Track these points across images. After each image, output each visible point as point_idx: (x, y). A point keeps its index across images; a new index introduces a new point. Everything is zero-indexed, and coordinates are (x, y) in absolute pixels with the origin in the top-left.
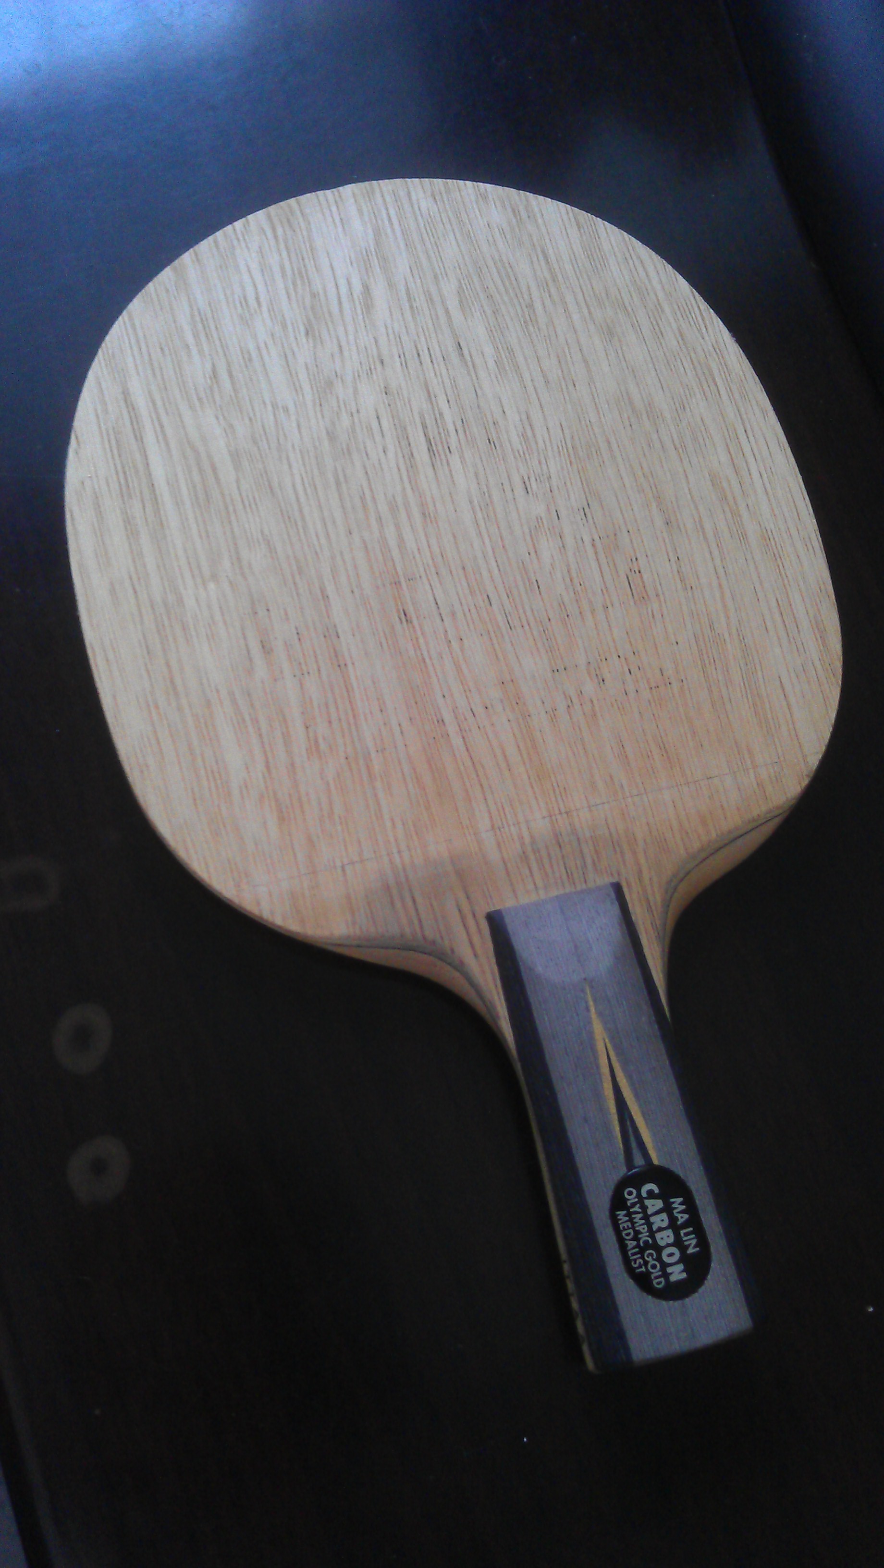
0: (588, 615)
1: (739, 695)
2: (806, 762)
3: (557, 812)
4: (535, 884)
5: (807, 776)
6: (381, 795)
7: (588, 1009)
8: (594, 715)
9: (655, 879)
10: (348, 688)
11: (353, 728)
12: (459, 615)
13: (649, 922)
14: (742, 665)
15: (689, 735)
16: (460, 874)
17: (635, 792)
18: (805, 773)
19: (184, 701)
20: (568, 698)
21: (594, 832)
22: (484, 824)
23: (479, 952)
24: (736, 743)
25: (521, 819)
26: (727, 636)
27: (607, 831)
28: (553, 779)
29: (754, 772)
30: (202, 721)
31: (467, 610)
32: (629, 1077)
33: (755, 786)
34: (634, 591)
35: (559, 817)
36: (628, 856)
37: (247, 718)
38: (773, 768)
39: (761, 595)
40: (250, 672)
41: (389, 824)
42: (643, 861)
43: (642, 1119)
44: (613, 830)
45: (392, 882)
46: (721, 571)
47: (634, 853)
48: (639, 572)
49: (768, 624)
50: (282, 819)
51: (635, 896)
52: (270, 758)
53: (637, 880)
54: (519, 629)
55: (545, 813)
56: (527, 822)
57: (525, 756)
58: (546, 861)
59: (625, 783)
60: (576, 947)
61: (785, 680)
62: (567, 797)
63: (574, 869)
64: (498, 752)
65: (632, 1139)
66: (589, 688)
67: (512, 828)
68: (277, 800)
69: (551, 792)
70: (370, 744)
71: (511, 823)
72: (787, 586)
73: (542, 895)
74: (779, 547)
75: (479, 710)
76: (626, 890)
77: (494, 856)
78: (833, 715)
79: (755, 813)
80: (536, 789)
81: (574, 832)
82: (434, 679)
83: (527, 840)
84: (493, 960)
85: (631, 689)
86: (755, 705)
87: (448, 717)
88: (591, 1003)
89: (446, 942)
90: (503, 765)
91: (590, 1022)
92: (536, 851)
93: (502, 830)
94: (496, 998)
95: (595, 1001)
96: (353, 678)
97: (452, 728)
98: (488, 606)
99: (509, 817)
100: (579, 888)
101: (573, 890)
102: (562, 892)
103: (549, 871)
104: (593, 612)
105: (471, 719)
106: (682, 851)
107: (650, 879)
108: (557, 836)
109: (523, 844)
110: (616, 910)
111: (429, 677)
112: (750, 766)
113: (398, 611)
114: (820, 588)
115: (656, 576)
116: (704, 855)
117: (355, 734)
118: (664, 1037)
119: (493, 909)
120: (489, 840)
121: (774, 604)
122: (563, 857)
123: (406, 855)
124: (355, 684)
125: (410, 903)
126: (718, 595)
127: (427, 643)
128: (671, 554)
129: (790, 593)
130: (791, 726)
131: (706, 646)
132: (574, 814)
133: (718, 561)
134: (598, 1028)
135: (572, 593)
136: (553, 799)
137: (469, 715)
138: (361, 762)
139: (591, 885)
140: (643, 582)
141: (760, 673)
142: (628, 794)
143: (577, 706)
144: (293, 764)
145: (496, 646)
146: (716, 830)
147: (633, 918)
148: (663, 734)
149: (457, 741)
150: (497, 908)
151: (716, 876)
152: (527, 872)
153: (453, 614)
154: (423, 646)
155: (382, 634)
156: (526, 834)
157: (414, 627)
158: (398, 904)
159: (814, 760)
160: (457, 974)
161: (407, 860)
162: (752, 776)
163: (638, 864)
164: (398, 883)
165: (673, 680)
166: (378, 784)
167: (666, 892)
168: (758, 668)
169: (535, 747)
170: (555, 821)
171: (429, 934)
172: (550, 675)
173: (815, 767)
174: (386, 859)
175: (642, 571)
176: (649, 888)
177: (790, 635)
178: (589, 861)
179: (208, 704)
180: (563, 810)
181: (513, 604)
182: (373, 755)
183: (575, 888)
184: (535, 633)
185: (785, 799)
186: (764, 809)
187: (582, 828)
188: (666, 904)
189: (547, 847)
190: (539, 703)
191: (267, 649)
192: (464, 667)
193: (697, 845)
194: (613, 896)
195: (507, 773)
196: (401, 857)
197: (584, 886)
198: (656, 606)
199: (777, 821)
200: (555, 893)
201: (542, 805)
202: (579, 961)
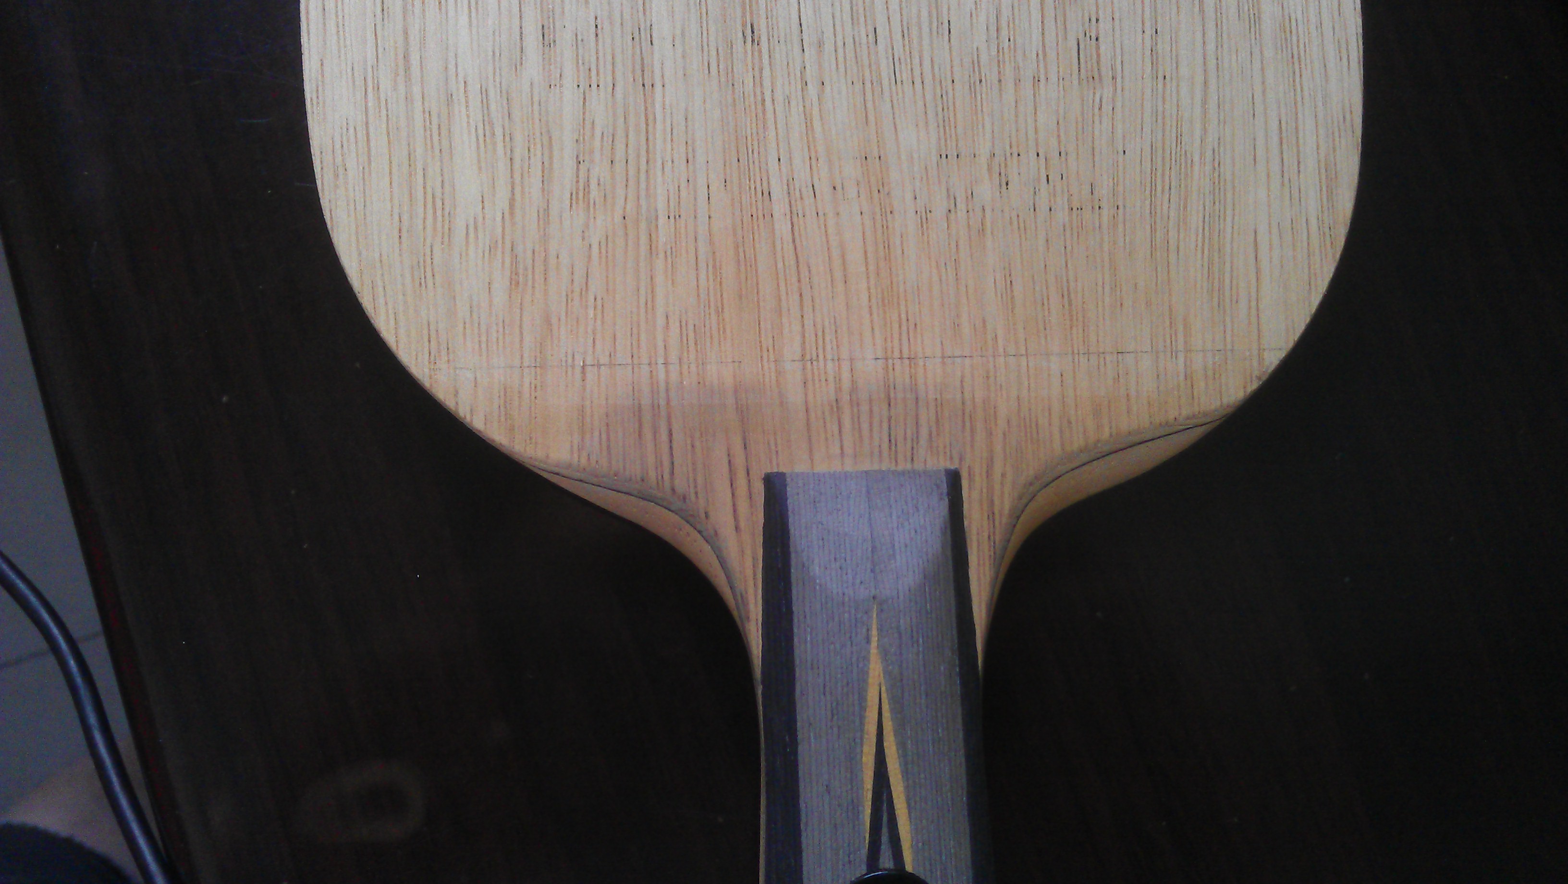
0: (1010, 86)
1: (1193, 246)
2: (1261, 360)
3: (897, 354)
4: (842, 448)
5: (1259, 378)
6: (659, 279)
7: (868, 641)
8: (982, 231)
9: (1009, 478)
10: (649, 119)
11: (643, 176)
12: (829, 47)
13: (986, 534)
14: (1207, 203)
15: (1107, 288)
16: (742, 412)
17: (1011, 350)
18: (1256, 373)
19: (416, 90)
20: (952, 198)
21: (941, 394)
22: (791, 350)
23: (742, 524)
24: (1170, 310)
25: (845, 354)
26: (1196, 158)
27: (959, 396)
28: (903, 308)
29: (1186, 357)
30: (435, 121)
31: (840, 44)
32: (902, 745)
33: (1182, 378)
34: (1083, 65)
35: (898, 362)
36: (980, 436)
37: (499, 132)
38: (1214, 356)
39: (1259, 109)
40: (518, 65)
41: (660, 321)
42: (998, 449)
43: (905, 805)
44: (967, 395)
45: (646, 401)
46: (1212, 63)
47: (990, 434)
48: (1097, 39)
49: (1259, 153)
50: (514, 283)
51: (975, 495)
52: (518, 196)
53: (984, 474)
54: (907, 87)
55: (880, 354)
56: (852, 360)
57: (872, 268)
58: (864, 418)
59: (1000, 333)
60: (874, 549)
61: (1263, 238)
62: (915, 337)
63: (900, 439)
64: (836, 253)
65: (885, 830)
66: (986, 191)
67: (830, 364)
68: (515, 257)
69: (896, 325)
70: (661, 205)
71: (829, 357)
72: (1299, 104)
73: (849, 467)
74: (1302, 46)
75: (823, 188)
76: (965, 483)
77: (795, 396)
78: (1316, 299)
79: (1172, 414)
80: (875, 316)
81: (914, 388)
82: (772, 134)
83: (846, 384)
84: (760, 539)
85: (1043, 206)
86: (1211, 263)
87: (778, 190)
88: (874, 632)
89: (702, 503)
90: (838, 275)
91: (866, 659)
92: (855, 403)
93: (814, 363)
94: (751, 591)
95: (880, 630)
96: (658, 106)
97: (779, 208)
98: (872, 46)
99: (828, 347)
100: (900, 468)
101: (893, 468)
102: (876, 467)
103: (866, 433)
104: (1017, 81)
105: (809, 200)
106: (1057, 446)
107: (1003, 475)
108: (889, 389)
109: (839, 389)
110: (942, 508)
111: (765, 128)
112: (1181, 347)
113: (744, 25)
114: (1344, 117)
115: (1118, 51)
116: (1084, 458)
117: (643, 186)
118: (966, 697)
119: (775, 470)
120: (793, 371)
121: (1274, 125)
122: (890, 418)
123: (674, 369)
124: (659, 117)
125: (664, 437)
126: (1198, 97)
127: (773, 77)
128: (1148, 24)
129: (1300, 115)
130: (1253, 304)
131: (1164, 165)
132: (921, 363)
133: (1211, 47)
134: (876, 669)
135: (994, 52)
136: (896, 336)
137: (808, 193)
138: (643, 225)
139: (919, 466)
140: (1098, 55)
141: (1229, 219)
142: (1001, 350)
143: (961, 213)
144: (547, 210)
145: (870, 105)
146: (1111, 428)
147: (966, 523)
148: (1071, 278)
149: (782, 227)
150: (782, 469)
151: (1093, 490)
152: (835, 428)
153: (820, 44)
154: (767, 83)
155: (714, 53)
156: (846, 375)
157: (760, 52)
158: (648, 435)
159: (1273, 359)
160: (707, 548)
161: (674, 377)
162: (1181, 360)
163: (991, 452)
164: (655, 407)
165: (1104, 204)
166: (659, 264)
167: (1020, 498)
168: (1229, 212)
169: (888, 258)
170: (891, 368)
171: (681, 485)
172: (935, 158)
173: (1272, 368)
174: (645, 369)
175: (1100, 39)
176: (997, 487)
177: (1286, 175)
178: (924, 432)
179: (450, 98)
180: (906, 354)
181: (907, 48)
182: (662, 220)
183: (897, 464)
184: (929, 97)
185: (1218, 403)
186: (1185, 412)
187: (926, 384)
188: (1016, 515)
189: (871, 401)
190: (909, 196)
191: (547, 39)
192: (817, 124)
193: (1078, 442)
194: (944, 488)
195: (840, 287)
196: (667, 372)
197: (909, 466)
198: (1107, 93)
199: (1199, 433)
200: (866, 466)
201: (879, 341)
202: (872, 571)
